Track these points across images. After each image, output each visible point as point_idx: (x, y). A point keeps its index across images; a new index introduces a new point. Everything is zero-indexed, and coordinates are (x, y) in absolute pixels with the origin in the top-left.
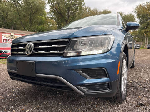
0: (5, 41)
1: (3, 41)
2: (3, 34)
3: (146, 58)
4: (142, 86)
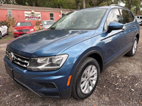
0: (27, 18)
1: (26, 19)
2: (25, 12)
4: (118, 83)
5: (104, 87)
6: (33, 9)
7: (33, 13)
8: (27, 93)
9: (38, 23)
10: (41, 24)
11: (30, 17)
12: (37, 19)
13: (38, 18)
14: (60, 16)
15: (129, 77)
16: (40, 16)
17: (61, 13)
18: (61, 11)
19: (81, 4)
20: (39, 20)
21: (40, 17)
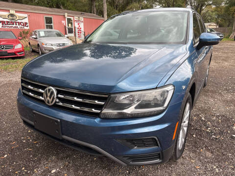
0: (1, 24)
3: (226, 63)
4: (209, 129)
5: (194, 136)
6: (12, 8)
7: (12, 15)
8: (69, 163)
9: (24, 35)
10: (34, 36)
11: (8, 22)
12: (21, 26)
13: (23, 25)
14: (63, 22)
15: (218, 117)
16: (26, 20)
17: (65, 18)
18: (66, 15)
19: (97, 4)
20: (26, 28)
21: (26, 23)
